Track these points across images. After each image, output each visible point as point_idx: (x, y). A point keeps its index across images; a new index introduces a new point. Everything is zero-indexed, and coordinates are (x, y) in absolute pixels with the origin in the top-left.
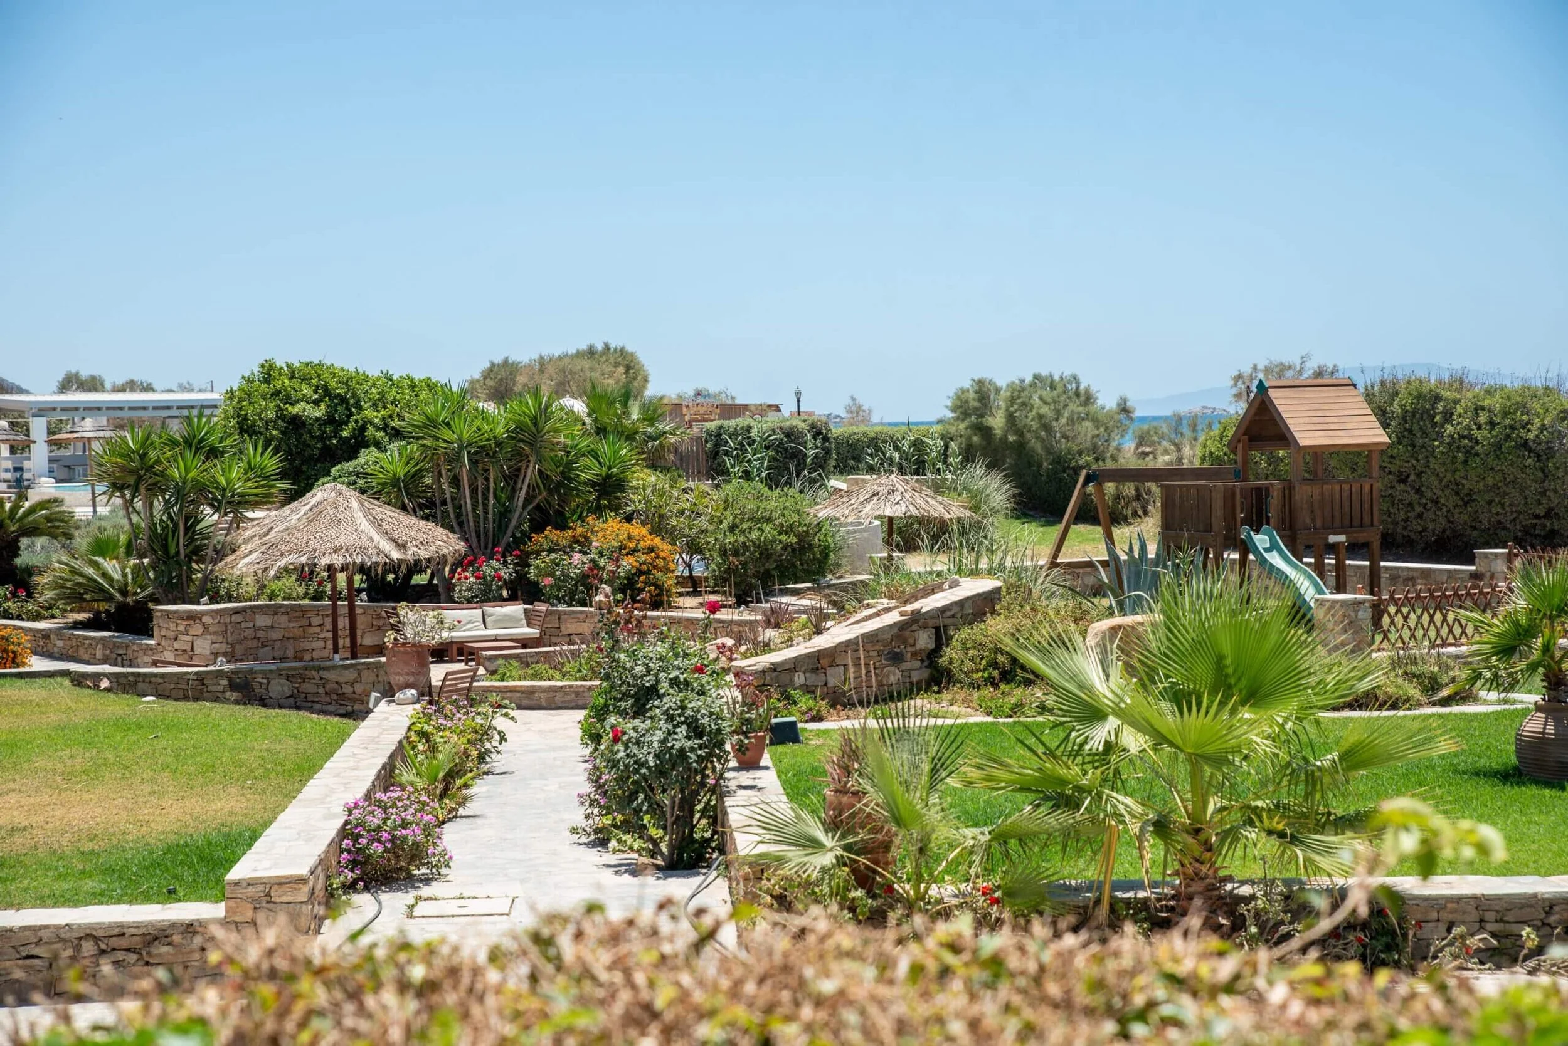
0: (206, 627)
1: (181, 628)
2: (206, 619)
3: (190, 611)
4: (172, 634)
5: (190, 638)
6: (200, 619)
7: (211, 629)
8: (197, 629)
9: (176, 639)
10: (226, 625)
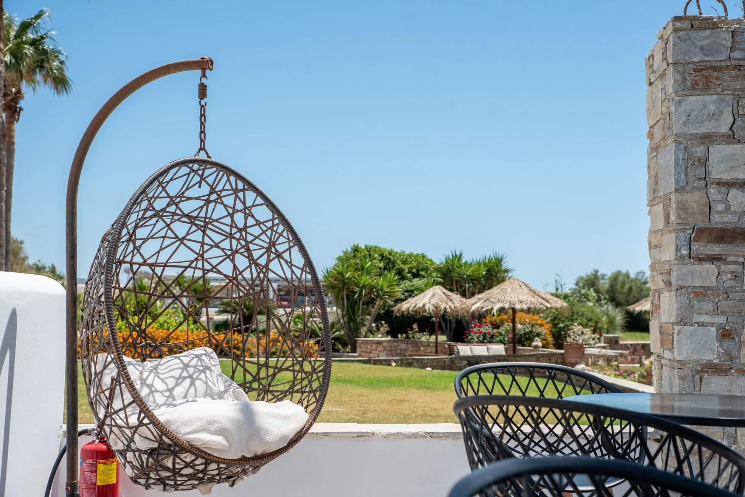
0: (384, 347)
1: (374, 348)
2: (385, 344)
3: (378, 341)
4: (369, 350)
5: (377, 352)
6: (382, 344)
7: (387, 348)
8: (381, 348)
9: (371, 352)
10: (392, 347)
